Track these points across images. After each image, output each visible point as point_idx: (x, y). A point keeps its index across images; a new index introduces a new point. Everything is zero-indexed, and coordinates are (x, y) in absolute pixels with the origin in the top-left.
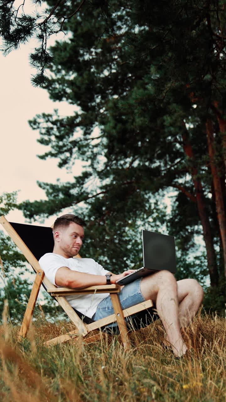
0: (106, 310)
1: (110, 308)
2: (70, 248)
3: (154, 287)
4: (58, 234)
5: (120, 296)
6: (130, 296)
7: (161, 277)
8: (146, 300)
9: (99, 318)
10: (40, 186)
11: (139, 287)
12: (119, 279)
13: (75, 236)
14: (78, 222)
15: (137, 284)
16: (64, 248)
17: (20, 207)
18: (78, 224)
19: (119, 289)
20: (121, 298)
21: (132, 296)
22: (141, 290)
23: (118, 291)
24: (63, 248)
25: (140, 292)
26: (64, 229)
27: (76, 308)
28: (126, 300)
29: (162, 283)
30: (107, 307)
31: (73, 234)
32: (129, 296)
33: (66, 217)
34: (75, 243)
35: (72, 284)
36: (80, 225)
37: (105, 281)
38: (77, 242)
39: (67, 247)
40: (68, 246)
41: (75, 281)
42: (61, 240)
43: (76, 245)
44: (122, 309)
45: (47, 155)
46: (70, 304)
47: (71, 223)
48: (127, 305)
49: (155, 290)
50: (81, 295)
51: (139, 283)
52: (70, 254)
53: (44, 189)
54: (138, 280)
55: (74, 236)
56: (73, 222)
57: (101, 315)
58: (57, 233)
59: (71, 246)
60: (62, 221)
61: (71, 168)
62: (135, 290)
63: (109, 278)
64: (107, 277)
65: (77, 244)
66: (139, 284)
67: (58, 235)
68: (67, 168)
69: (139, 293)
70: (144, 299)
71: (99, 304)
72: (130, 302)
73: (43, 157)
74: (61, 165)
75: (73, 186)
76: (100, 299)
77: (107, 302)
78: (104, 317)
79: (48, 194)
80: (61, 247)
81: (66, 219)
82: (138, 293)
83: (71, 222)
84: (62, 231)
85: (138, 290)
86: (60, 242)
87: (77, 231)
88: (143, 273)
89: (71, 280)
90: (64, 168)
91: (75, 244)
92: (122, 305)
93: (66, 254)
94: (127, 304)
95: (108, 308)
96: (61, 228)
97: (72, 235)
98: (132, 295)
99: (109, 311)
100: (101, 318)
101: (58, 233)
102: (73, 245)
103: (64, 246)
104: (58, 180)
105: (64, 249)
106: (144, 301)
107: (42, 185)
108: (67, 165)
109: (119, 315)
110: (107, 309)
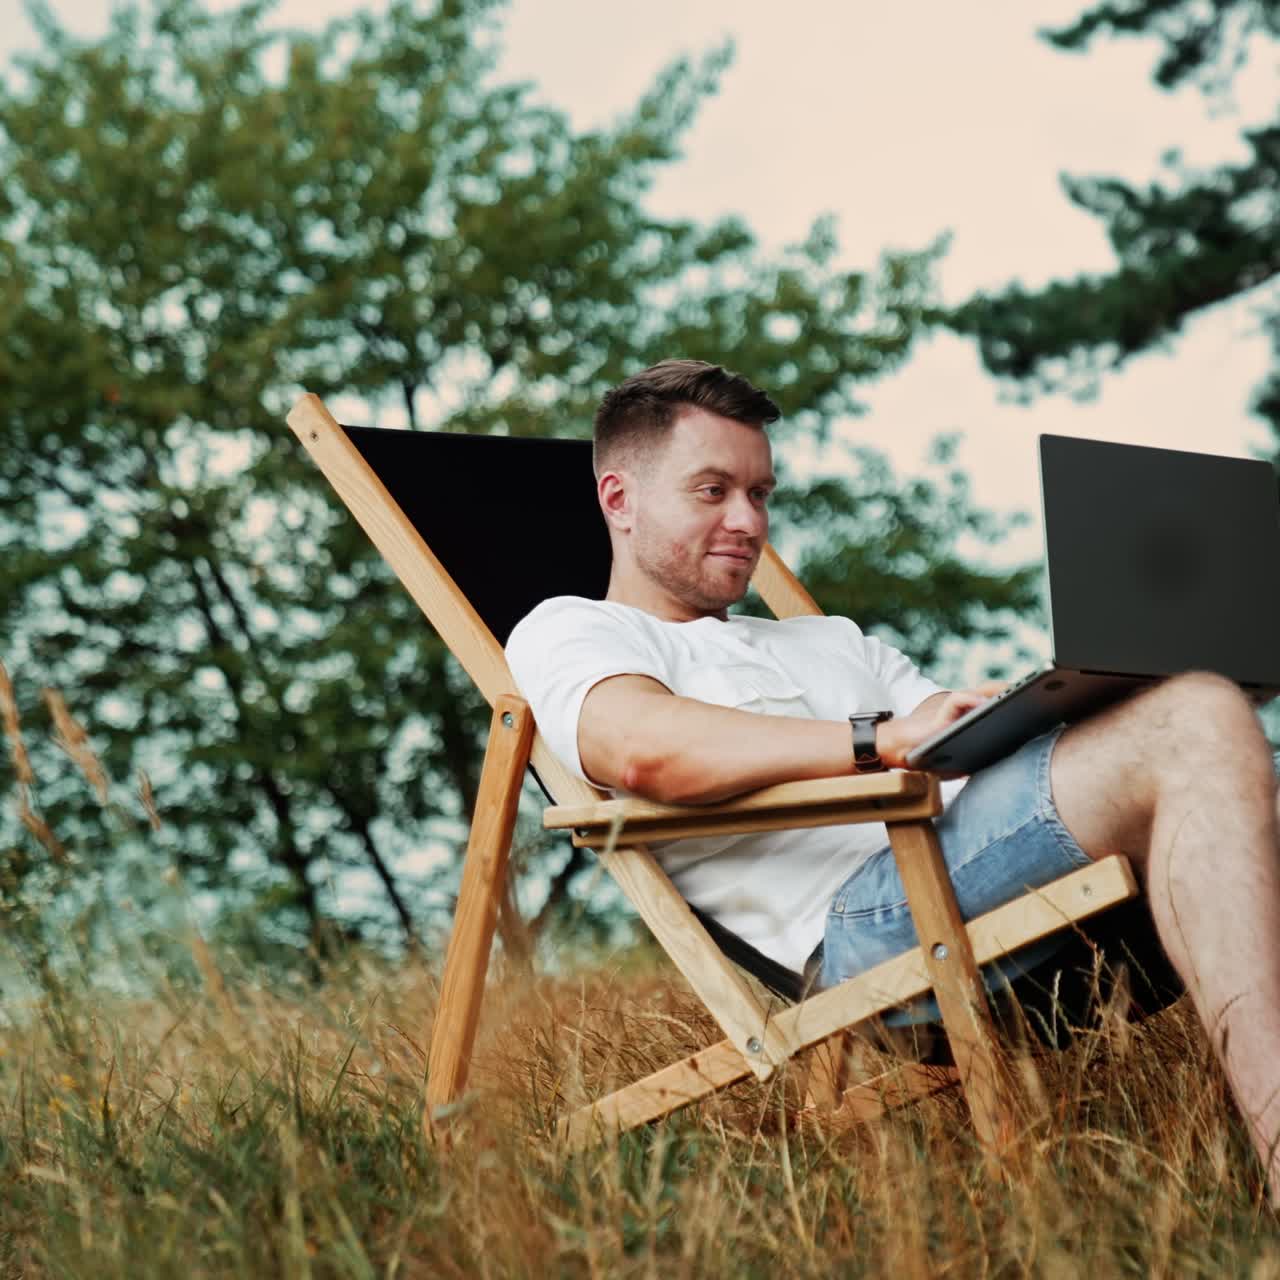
0: (873, 924)
1: (896, 912)
2: (693, 558)
3: (1127, 776)
4: (617, 489)
5: (946, 840)
6: (997, 837)
7: (1168, 714)
8: (1093, 857)
9: (841, 971)
10: (1076, 196)
11: (1046, 783)
12: (923, 740)
13: (713, 490)
14: (722, 404)
15: (1034, 764)
16: (660, 565)
17: (960, 321)
18: (721, 412)
19: (930, 799)
20: (949, 853)
21: (1008, 840)
22: (1058, 800)
23: (926, 810)
24: (656, 568)
25: (1048, 811)
26: (645, 454)
27: (716, 912)
28: (976, 860)
29: (1174, 750)
30: (878, 902)
31: (698, 479)
32: (990, 839)
33: (646, 384)
34: (718, 525)
35: (661, 776)
36: (734, 417)
37: (846, 754)
38: (731, 523)
39: (672, 559)
40: (681, 548)
41: (671, 759)
42: (639, 520)
43: (726, 541)
44: (962, 916)
45: (1089, 24)
46: (680, 891)
47: (686, 415)
48: (986, 891)
49: (1139, 796)
50: (736, 838)
51: (1044, 755)
52: (699, 594)
53: (1099, 210)
54: (1041, 741)
55: (708, 492)
56: (694, 409)
57: (851, 955)
58: (609, 483)
59: (695, 548)
60: (630, 410)
61: (1225, 83)
62: (1025, 801)
63: (865, 736)
64: (854, 726)
65: (733, 536)
66: (1043, 764)
67: (621, 492)
68: (1207, 88)
69: (1048, 821)
70: (1082, 855)
71: (844, 886)
72: (997, 874)
73: (1069, 40)
74: (1168, 74)
75: (1245, 183)
76: (852, 855)
77: (882, 877)
78: (869, 963)
79: (1121, 238)
80: (640, 562)
81: (648, 391)
82: (1041, 819)
83: (680, 407)
84: (636, 466)
85: (1038, 801)
86: (633, 531)
87: (724, 461)
88: (1055, 696)
89: (649, 752)
90: (1187, 90)
91: (720, 535)
92: (960, 888)
93: (673, 598)
94: (986, 884)
95: (887, 912)
96: (629, 452)
97: (694, 489)
98: (1009, 832)
99: (892, 927)
100: (851, 973)
101: (617, 482)
102: (709, 542)
103: (659, 553)
104: (1171, 158)
105: (661, 571)
106: (1082, 865)
107: (1090, 193)
108: (1205, 72)
109: (942, 952)
110: (878, 918)
